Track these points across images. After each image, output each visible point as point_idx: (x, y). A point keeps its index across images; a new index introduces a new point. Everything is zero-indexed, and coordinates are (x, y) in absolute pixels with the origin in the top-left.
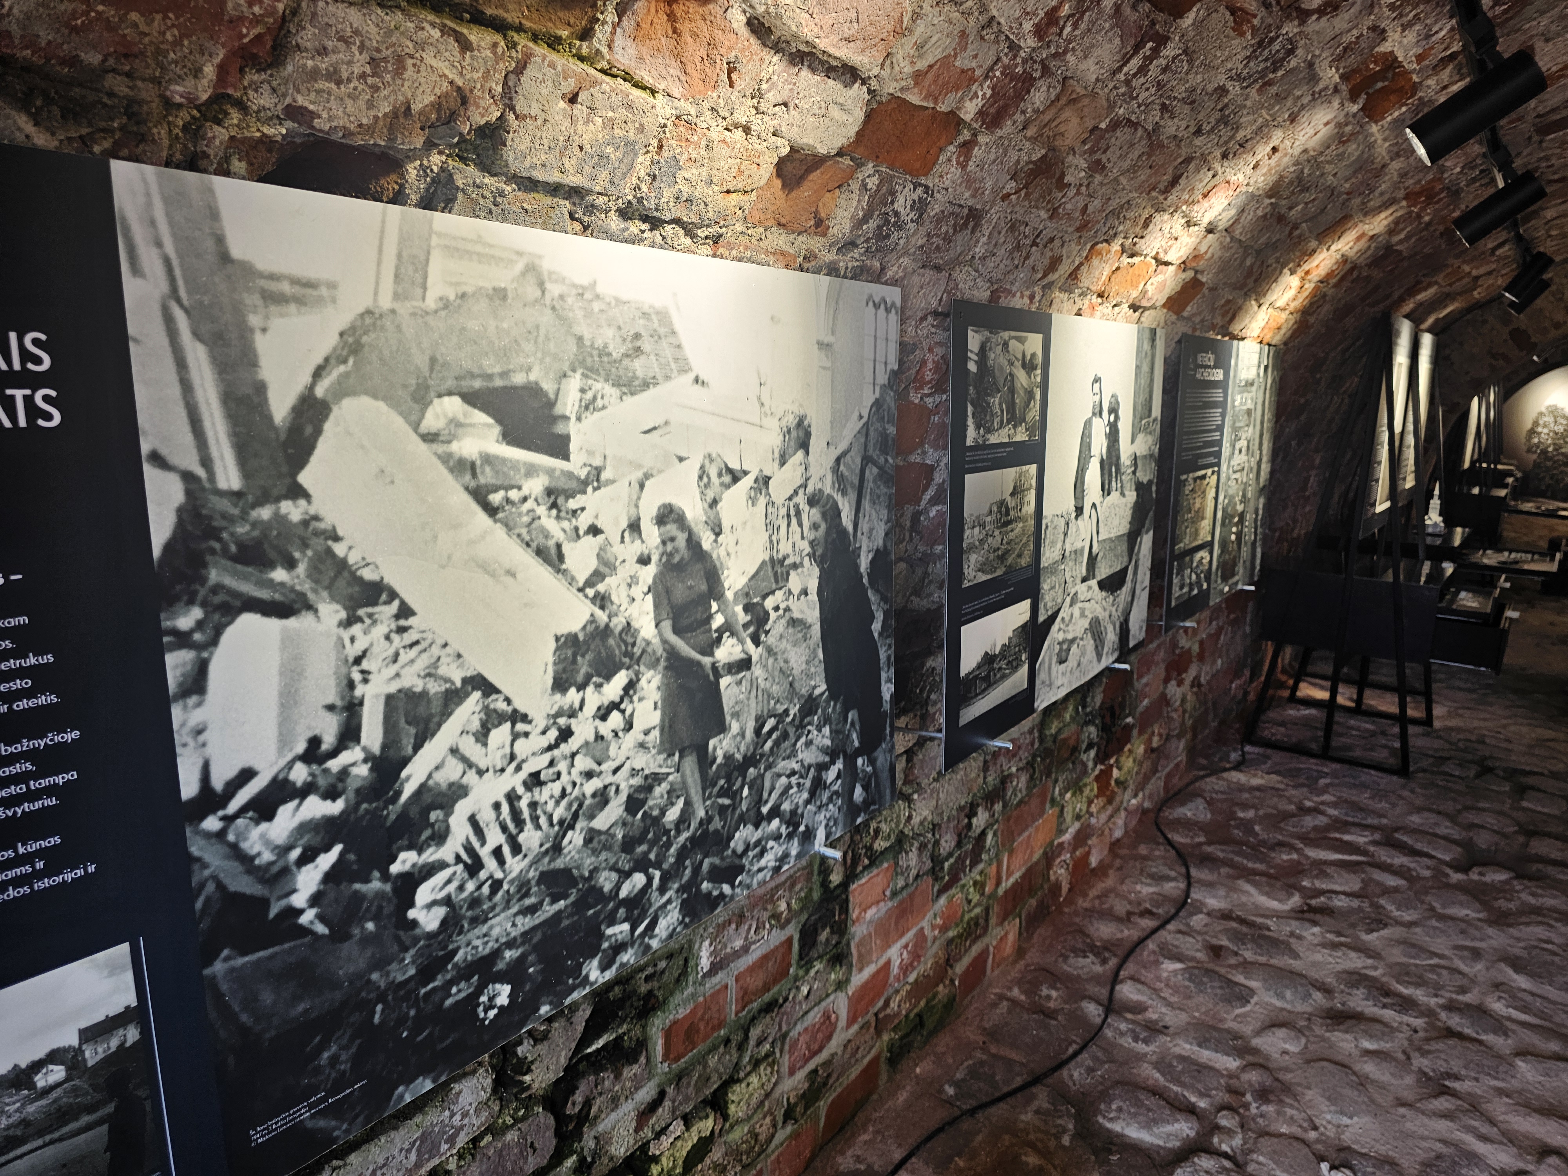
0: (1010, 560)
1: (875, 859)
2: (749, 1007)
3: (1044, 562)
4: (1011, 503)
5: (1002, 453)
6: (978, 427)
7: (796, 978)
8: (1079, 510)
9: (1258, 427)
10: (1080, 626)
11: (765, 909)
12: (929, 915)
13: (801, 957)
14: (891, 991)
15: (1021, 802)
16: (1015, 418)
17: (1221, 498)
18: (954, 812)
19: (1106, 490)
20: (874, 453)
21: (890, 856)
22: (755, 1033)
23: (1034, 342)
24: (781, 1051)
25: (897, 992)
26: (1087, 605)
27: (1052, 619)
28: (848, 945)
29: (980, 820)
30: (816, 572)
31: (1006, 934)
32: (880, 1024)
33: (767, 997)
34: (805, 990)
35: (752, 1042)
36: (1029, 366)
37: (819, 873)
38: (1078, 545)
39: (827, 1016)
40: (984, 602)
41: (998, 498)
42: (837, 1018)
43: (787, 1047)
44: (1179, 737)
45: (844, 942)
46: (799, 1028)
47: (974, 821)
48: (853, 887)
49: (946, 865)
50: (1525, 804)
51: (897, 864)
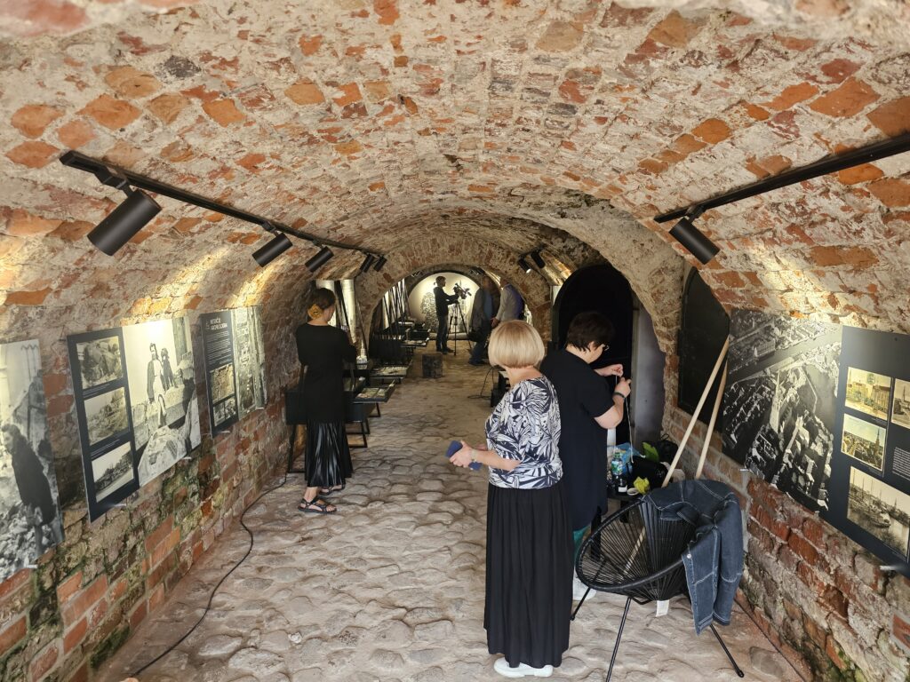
0: (115, 428)
1: (69, 572)
2: (5, 653)
3: (135, 425)
4: (112, 406)
5: (104, 387)
6: (88, 380)
7: (31, 635)
8: (152, 400)
9: (253, 340)
10: (160, 446)
11: (8, 606)
12: (107, 592)
13: (32, 625)
14: (89, 632)
15: (156, 528)
16: (107, 372)
17: (237, 374)
18: (115, 541)
19: (166, 387)
20: (33, 403)
21: (79, 569)
22: (10, 665)
23: (114, 340)
24: (27, 672)
25: (93, 632)
26: (164, 437)
27: (144, 447)
28: (59, 614)
29: (131, 541)
30: (10, 456)
31: (156, 592)
32: (84, 650)
33: (15, 647)
34: (36, 640)
35: (9, 669)
36: (112, 350)
37: (38, 585)
38: (154, 413)
39: (52, 650)
40: (103, 448)
41: (104, 405)
42: (58, 651)
43: (30, 669)
44: (249, 478)
45: (56, 613)
46: (36, 658)
47: (128, 543)
48: (58, 587)
49: (114, 566)
50: (394, 473)
51: (83, 572)
